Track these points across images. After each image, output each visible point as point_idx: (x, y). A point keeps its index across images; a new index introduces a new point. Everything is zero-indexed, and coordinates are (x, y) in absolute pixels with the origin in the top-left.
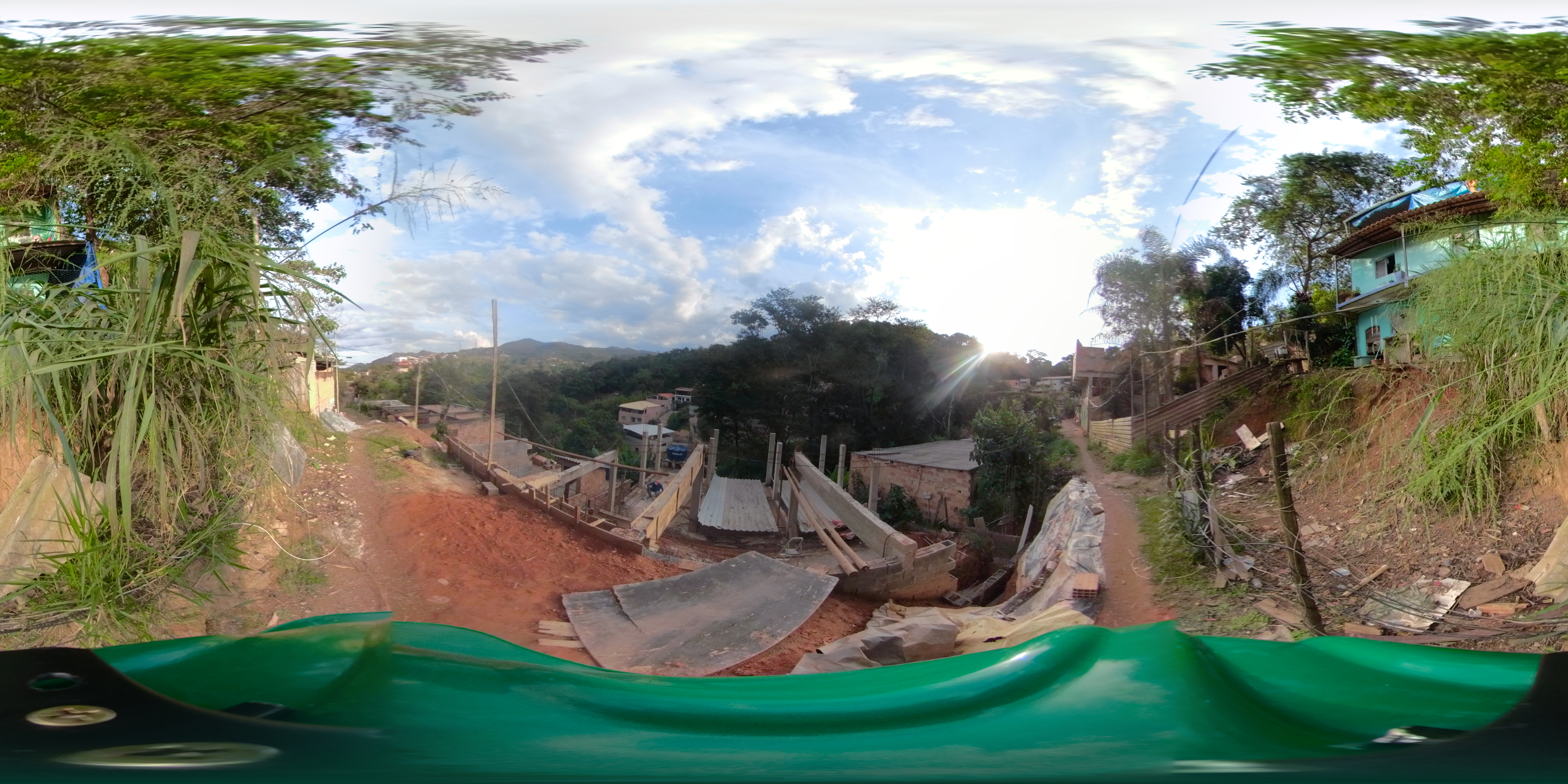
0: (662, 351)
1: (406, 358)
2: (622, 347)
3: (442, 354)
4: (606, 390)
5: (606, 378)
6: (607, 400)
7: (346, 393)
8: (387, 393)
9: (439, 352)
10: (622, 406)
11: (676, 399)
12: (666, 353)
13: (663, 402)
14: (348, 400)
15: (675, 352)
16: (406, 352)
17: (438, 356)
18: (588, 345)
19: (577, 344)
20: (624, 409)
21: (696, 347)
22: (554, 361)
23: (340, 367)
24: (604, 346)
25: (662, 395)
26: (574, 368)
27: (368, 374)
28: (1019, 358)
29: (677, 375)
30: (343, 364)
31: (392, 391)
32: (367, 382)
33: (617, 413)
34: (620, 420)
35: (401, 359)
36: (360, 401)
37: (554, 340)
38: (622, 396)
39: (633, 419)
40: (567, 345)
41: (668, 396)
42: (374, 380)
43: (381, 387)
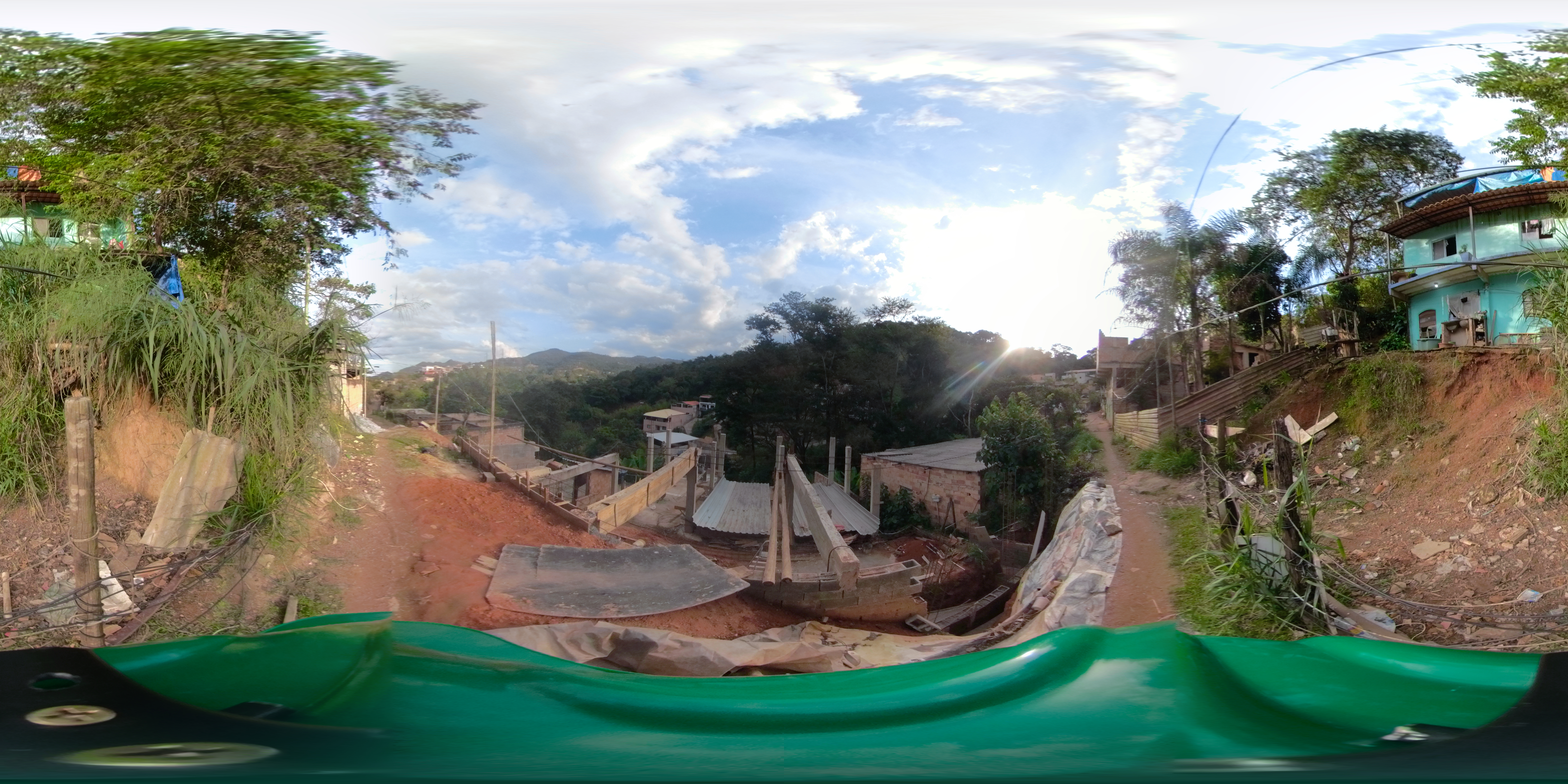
0: (686, 359)
1: (432, 368)
2: (649, 356)
3: (469, 364)
4: (631, 399)
5: (631, 387)
6: (631, 409)
7: (372, 400)
8: (412, 401)
9: (467, 362)
10: (647, 414)
11: (701, 406)
12: (690, 361)
13: (688, 410)
14: (375, 408)
15: (700, 360)
16: (433, 361)
17: (465, 366)
18: (615, 354)
19: (603, 354)
20: (649, 418)
21: (721, 354)
22: (580, 371)
23: (369, 375)
24: (631, 355)
25: (687, 403)
26: (600, 377)
27: (394, 383)
28: (1044, 352)
29: (701, 383)
30: (371, 372)
31: (418, 400)
32: (393, 391)
33: (642, 422)
34: (645, 428)
35: (428, 368)
36: (385, 409)
37: (581, 350)
38: (647, 406)
39: (658, 428)
40: (593, 354)
41: (693, 403)
42: (400, 389)
43: (407, 396)
